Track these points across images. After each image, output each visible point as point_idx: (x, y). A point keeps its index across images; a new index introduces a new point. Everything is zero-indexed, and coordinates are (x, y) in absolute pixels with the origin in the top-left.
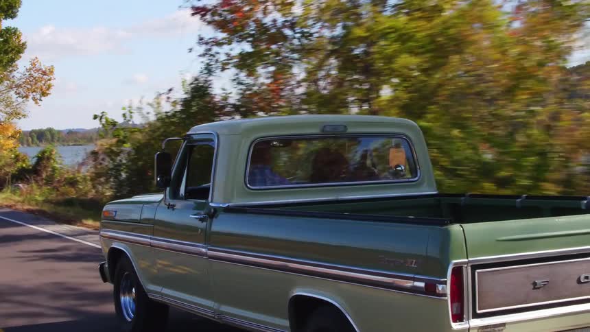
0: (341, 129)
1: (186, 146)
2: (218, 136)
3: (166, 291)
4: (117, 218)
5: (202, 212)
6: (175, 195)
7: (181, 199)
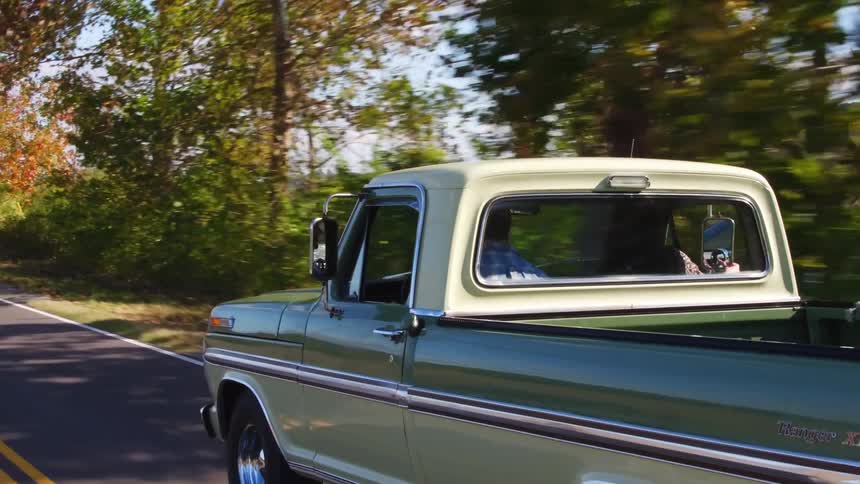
0: (638, 184)
1: (364, 208)
2: (426, 191)
3: (322, 460)
4: (236, 329)
5: (397, 325)
6: (342, 292)
7: (353, 300)
